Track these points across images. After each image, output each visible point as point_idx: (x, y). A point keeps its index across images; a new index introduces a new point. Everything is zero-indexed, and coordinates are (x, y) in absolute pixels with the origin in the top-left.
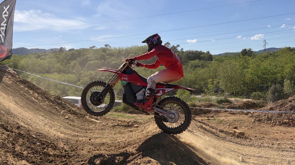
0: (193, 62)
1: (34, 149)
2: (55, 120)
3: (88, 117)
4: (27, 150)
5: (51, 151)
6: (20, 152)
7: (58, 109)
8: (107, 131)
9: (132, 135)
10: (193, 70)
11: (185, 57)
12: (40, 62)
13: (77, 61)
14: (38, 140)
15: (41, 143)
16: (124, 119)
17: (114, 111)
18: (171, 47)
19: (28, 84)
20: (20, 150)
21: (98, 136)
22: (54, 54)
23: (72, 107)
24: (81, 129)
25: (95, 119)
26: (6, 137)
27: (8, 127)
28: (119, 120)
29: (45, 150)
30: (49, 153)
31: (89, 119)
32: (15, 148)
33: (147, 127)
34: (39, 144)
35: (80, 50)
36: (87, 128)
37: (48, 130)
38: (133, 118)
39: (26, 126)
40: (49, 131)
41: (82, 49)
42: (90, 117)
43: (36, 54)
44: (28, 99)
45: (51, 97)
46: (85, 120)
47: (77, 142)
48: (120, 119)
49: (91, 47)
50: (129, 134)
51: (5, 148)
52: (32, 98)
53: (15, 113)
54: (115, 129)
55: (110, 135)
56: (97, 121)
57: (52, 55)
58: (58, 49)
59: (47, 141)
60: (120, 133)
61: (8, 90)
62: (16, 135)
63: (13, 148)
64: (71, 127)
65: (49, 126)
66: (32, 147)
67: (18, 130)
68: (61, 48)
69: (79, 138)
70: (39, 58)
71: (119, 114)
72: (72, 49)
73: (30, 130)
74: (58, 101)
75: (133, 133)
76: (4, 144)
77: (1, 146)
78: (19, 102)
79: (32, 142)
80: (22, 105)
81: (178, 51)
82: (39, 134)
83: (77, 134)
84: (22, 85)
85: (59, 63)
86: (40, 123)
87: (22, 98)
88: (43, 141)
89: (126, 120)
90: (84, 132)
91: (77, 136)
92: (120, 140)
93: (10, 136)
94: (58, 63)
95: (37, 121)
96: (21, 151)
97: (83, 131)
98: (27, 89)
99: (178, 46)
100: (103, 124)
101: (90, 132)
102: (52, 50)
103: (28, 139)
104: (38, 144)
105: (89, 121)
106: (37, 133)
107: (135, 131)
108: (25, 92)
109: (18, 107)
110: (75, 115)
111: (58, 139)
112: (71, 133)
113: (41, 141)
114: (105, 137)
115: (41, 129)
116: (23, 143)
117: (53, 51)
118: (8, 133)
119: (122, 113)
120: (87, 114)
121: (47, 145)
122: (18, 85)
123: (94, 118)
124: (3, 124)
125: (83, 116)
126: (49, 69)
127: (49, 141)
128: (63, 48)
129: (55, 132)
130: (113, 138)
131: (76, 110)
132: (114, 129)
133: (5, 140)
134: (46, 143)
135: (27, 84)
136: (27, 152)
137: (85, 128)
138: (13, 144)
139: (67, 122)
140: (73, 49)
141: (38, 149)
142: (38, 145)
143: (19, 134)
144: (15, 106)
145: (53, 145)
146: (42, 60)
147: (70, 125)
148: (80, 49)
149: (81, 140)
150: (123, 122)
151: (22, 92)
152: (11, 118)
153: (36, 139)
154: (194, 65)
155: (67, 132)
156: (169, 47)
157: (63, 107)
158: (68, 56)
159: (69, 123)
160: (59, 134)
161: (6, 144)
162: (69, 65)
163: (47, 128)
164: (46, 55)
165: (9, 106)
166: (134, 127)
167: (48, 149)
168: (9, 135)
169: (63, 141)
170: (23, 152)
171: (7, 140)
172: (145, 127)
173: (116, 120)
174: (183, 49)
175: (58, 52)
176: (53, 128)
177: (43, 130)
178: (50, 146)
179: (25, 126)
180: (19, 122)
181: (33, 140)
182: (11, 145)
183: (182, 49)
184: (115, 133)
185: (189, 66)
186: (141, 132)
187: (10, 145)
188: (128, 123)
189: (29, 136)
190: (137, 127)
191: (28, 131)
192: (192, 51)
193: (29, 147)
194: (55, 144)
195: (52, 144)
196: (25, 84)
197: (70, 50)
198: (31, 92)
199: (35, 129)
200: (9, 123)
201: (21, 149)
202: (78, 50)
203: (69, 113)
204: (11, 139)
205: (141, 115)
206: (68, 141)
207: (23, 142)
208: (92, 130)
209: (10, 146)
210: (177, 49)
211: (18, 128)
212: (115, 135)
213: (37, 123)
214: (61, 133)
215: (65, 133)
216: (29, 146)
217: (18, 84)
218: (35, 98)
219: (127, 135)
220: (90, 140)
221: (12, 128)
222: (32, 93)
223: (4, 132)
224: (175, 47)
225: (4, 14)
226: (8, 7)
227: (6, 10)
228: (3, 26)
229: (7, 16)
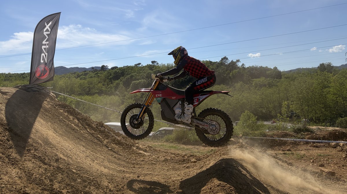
0: (258, 80)
1: (75, 187)
2: (97, 152)
3: (135, 148)
4: (66, 188)
5: (94, 190)
6: (58, 191)
7: (101, 137)
8: (158, 166)
9: (189, 173)
10: (258, 90)
11: (247, 74)
12: (80, 82)
13: (121, 81)
14: (79, 175)
15: (81, 180)
16: (177, 152)
17: (164, 141)
18: (229, 62)
19: (68, 108)
20: (59, 187)
21: (148, 173)
22: (95, 73)
23: (117, 135)
24: (128, 162)
25: (143, 151)
26: (44, 172)
27: (45, 159)
28: (171, 153)
29: (87, 189)
30: (92, 192)
31: (136, 151)
32: (53, 185)
33: (208, 162)
34: (80, 181)
35: (124, 68)
36: (135, 162)
37: (89, 163)
38: (188, 150)
39: (66, 159)
40: (90, 164)
41: (126, 66)
42: (137, 149)
43: (75, 73)
44: (67, 125)
45: (93, 124)
46: (132, 152)
47: (123, 179)
48: (173, 151)
49: (136, 65)
50: (185, 171)
51: (42, 185)
52: (72, 124)
53: (54, 142)
54: (168, 164)
55: (162, 171)
56: (145, 153)
57: (93, 75)
58: (100, 67)
59: (89, 178)
60: (174, 169)
61: (47, 115)
62: (54, 169)
63: (51, 185)
64: (116, 160)
65: (91, 159)
66: (72, 184)
67: (57, 164)
68: (103, 66)
69: (125, 174)
70: (79, 78)
71: (171, 145)
72: (115, 67)
73: (70, 163)
74: (100, 128)
75: (190, 169)
76: (41, 180)
77: (38, 182)
78: (58, 130)
79: (72, 179)
80: (61, 133)
81: (238, 67)
82: (80, 169)
83: (123, 169)
84: (61, 109)
85: (100, 83)
86: (81, 155)
87: (62, 124)
88: (85, 177)
89: (180, 152)
90: (131, 166)
91: (124, 171)
92: (175, 179)
93: (48, 171)
94: (99, 83)
95: (78, 153)
96: (60, 189)
97: (129, 166)
98: (66, 114)
99: (238, 61)
100: (153, 157)
101: (138, 167)
102: (93, 68)
103: (68, 174)
104: (79, 180)
105: (136, 153)
106: (77, 167)
107: (193, 168)
108: (65, 118)
109: (57, 135)
110: (120, 146)
111: (102, 174)
112: (116, 168)
113: (82, 177)
114: (156, 173)
115: (83, 162)
116: (62, 179)
117: (94, 70)
118: (46, 166)
119: (174, 144)
120: (134, 144)
121: (89, 183)
122: (57, 109)
123: (142, 150)
124: (40, 155)
125: (129, 147)
126: (89, 91)
127: (91, 178)
128: (105, 66)
129: (97, 167)
130: (166, 176)
131: (121, 140)
132: (166, 164)
133: (41, 175)
134: (88, 180)
135: (67, 108)
136: (66, 190)
137: (132, 162)
138: (51, 181)
139: (112, 154)
140: (116, 68)
141: (78, 187)
142: (79, 182)
143: (58, 168)
144: (54, 134)
145: (95, 183)
146: (82, 80)
147: (115, 157)
148: (124, 66)
149: (128, 177)
150: (176, 155)
151: (61, 117)
152: (49, 148)
153: (77, 174)
154: (259, 84)
155: (111, 166)
156: (227, 62)
157: (106, 136)
158: (111, 75)
159: (113, 155)
160: (103, 169)
161: (43, 180)
162: (111, 85)
163: (88, 162)
164: (86, 74)
165: (47, 134)
166: (191, 162)
167: (90, 188)
168: (46, 169)
169: (107, 178)
170: (62, 190)
171: (45, 175)
172: (204, 163)
173: (168, 152)
174: (244, 64)
175: (99, 71)
176: (96, 161)
177: (84, 164)
178: (93, 184)
179: (64, 158)
180: (57, 153)
181: (73, 176)
182: (49, 181)
183: (243, 64)
184: (168, 169)
185: (253, 85)
186: (201, 168)
187: (47, 182)
188: (183, 157)
189: (69, 171)
190: (195, 162)
191: (68, 164)
192: (256, 67)
193: (68, 185)
194: (98, 182)
195: (95, 181)
196: (65, 108)
197: (113, 68)
198: (71, 117)
199: (75, 162)
200: (47, 154)
201: (60, 187)
202: (122, 68)
203: (113, 144)
204: (49, 174)
205: (197, 147)
206: (112, 178)
207: (61, 178)
208: (141, 165)
209: (47, 183)
210: (237, 65)
211: (57, 160)
212: (168, 172)
213: (78, 155)
214: (105, 168)
215: (109, 168)
216: (69, 183)
217: (57, 108)
218: (75, 125)
219: (182, 172)
220: (138, 177)
221: (50, 161)
222: (72, 119)
223: (41, 165)
224: (235, 62)
225: (45, 31)
226: (50, 23)
227: (47, 27)
228: (45, 45)
229: (49, 33)
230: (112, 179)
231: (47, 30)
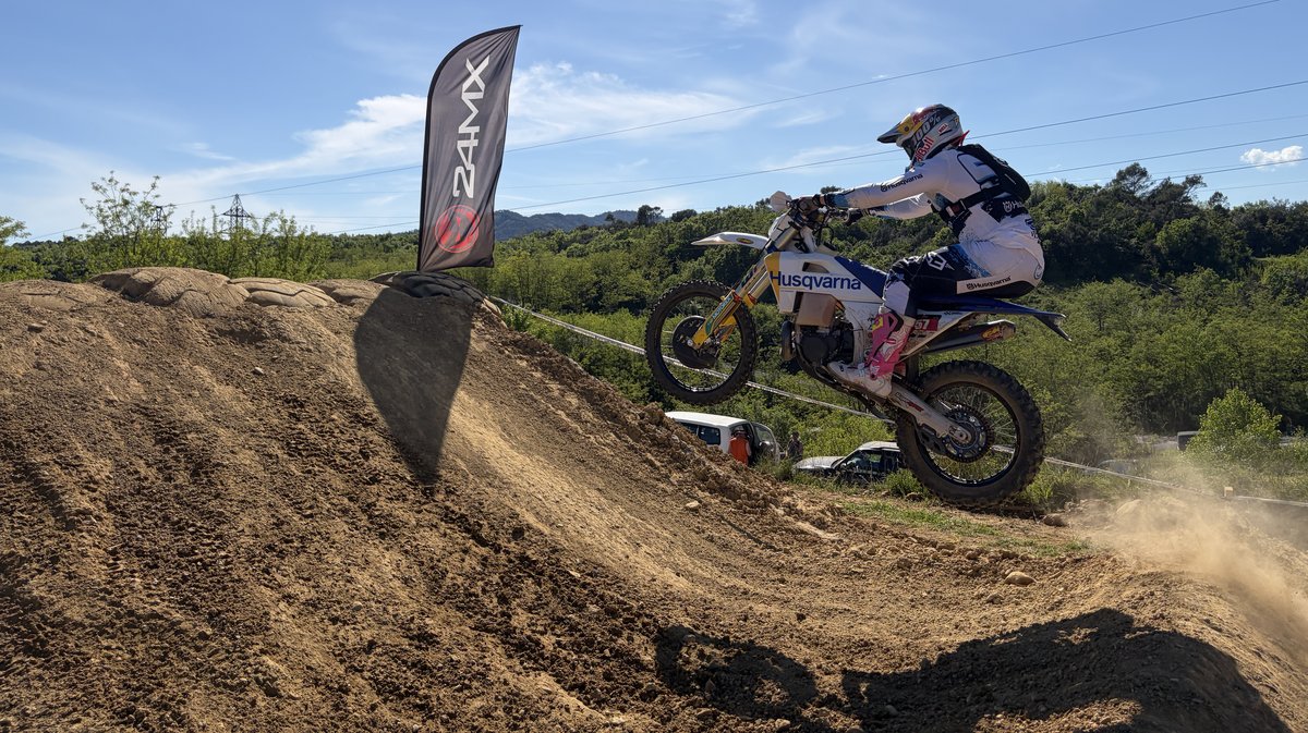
0: (1284, 261)
1: (580, 630)
2: (647, 515)
3: (780, 511)
4: (553, 629)
5: (646, 649)
6: (529, 637)
7: (658, 464)
8: (873, 587)
9: (1003, 622)
10: (1285, 304)
11: (1237, 238)
12: (567, 266)
13: (708, 262)
14: (592, 592)
15: (602, 607)
16: (942, 537)
17: (888, 494)
19: (544, 355)
20: (529, 626)
21: (835, 605)
22: (619, 233)
23: (712, 460)
24: (758, 561)
25: (813, 523)
26: (478, 569)
27: (481, 526)
28: (921, 539)
29: (620, 641)
30: (638, 654)
31: (787, 522)
32: (509, 617)
33: (1082, 588)
34: (596, 610)
35: (718, 214)
36: (783, 562)
37: (623, 553)
38: (984, 532)
39: (546, 530)
40: (627, 557)
41: (724, 210)
42: (789, 514)
43: (550, 234)
44: (544, 415)
45: (629, 413)
46: (770, 524)
47: (745, 620)
48: (922, 530)
49: (762, 203)
50: (984, 613)
51: (476, 613)
52: (559, 412)
53: (505, 471)
54: (911, 580)
55: (891, 605)
56: (820, 533)
57: (610, 239)
58: (633, 212)
59: (625, 603)
60: (936, 600)
61: (477, 377)
62: (510, 561)
63: (503, 614)
64: (714, 550)
65: (628, 538)
66: (570, 619)
67: (518, 544)
68: (644, 210)
69: (751, 604)
70: (563, 252)
71: (917, 508)
72: (685, 212)
73: (559, 547)
74: (654, 431)
75: (1007, 608)
76: (471, 595)
77: (463, 602)
78: (514, 427)
79: (569, 600)
80: (525, 439)
81: (1196, 209)
82: (595, 570)
83: (741, 583)
84: (521, 359)
85: (635, 269)
86: (594, 521)
87: (525, 410)
88: (612, 598)
89: (953, 537)
90: (773, 577)
91: (745, 593)
92: (944, 639)
93: (492, 565)
94: (633, 271)
95: (584, 513)
96: (533, 632)
97: (764, 575)
98: (538, 375)
99: (1194, 181)
100: (854, 548)
101: (797, 580)
102: (609, 216)
103: (555, 582)
104: (594, 609)
105: (787, 530)
106: (584, 563)
107: (1017, 604)
108: (534, 388)
109: (512, 447)
110: (725, 499)
111: (669, 597)
112: (718, 580)
113: (602, 597)
114: (867, 611)
115: (601, 548)
116: (537, 599)
117: (613, 222)
118: (484, 551)
119: (928, 507)
120: (775, 496)
121: (626, 621)
122: (509, 357)
123: (807, 520)
124: (463, 511)
125: (761, 505)
126: (600, 296)
127: (634, 604)
128: (651, 209)
129: (652, 568)
130: (907, 625)
131: (729, 477)
132: (907, 581)
133: (471, 578)
134: (624, 610)
135: (539, 356)
136: (554, 639)
137: (773, 560)
138: (503, 600)
139: (698, 528)
140: (689, 214)
141: (593, 630)
142: (595, 613)
143: (523, 558)
144: (502, 442)
145: (648, 624)
146: (575, 259)
147: (711, 539)
148: (719, 209)
149: (761, 615)
150: (941, 548)
151: (523, 386)
152: (489, 490)
153: (584, 586)
154: (1294, 277)
155: (700, 571)
157: (676, 458)
158: (671, 240)
159: (703, 532)
160: (669, 575)
161: (477, 596)
162: (674, 276)
163: (620, 547)
164: (586, 239)
165: (482, 442)
166: (1009, 582)
167: (630, 639)
168: (485, 559)
169: (686, 610)
170: (538, 636)
171: (482, 579)
172: (1066, 588)
173: (907, 536)
174: (1221, 195)
175: (631, 227)
176: (645, 548)
177: (607, 554)
178: (640, 626)
179: (540, 526)
180: (518, 509)
181: (573, 590)
182: (495, 600)
183: (1218, 196)
184: (912, 601)
185: (1264, 281)
186: (1052, 609)
187: (491, 603)
188: (974, 558)
189: (559, 572)
190: (1024, 582)
191: (555, 551)
192: (1277, 207)
193: (560, 620)
194: (656, 621)
195: (647, 616)
196: (532, 353)
197: (678, 217)
198: (554, 386)
199: (577, 545)
200: (485, 510)
201: (533, 625)
202: (710, 215)
203: (700, 488)
204: (495, 578)
205: (1025, 523)
206: (706, 612)
207: (536, 593)
208: (806, 575)
209: (491, 606)
210: (1187, 199)
211: (518, 533)
212: (915, 611)
213: (583, 519)
214: (678, 575)
215: (692, 576)
216: (560, 613)
217: (507, 352)
218: (568, 415)
219: (974, 617)
220: (801, 617)
221: (497, 533)
222: (556, 393)
223: (468, 545)
224: (1177, 186)
225: (468, 90)
226: (486, 63)
227: (475, 76)
228: (466, 137)
229: (480, 95)
230: (706, 617)
231: (474, 88)
